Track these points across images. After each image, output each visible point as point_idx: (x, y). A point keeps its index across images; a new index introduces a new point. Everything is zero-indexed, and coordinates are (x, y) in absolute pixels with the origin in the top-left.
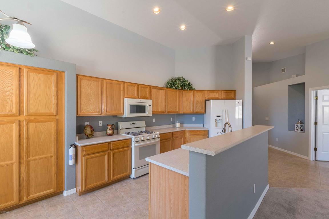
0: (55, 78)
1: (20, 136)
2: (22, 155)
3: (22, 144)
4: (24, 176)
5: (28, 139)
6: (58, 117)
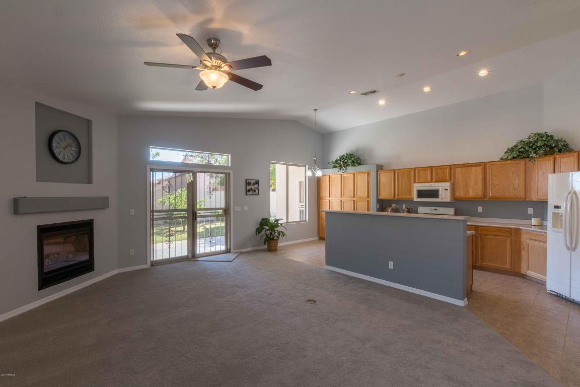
0: (367, 176)
1: (354, 208)
6: (368, 199)
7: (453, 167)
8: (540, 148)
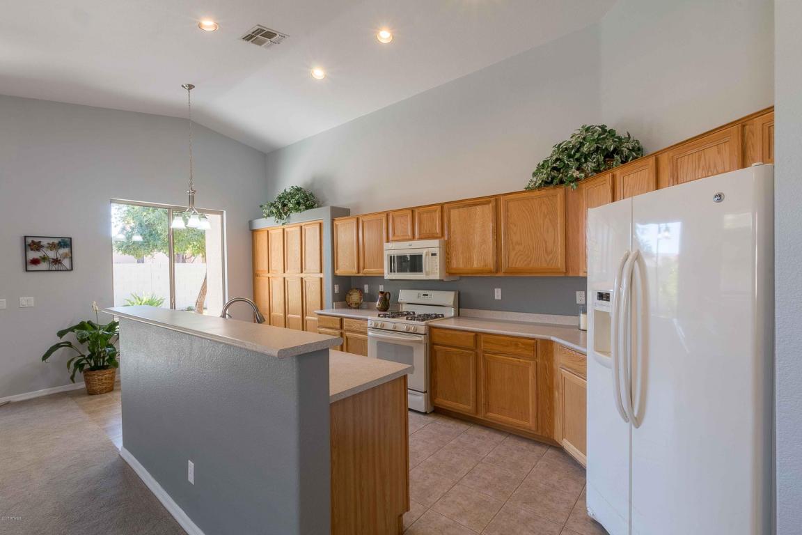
0: (319, 231)
1: (302, 293)
2: (304, 311)
3: (303, 300)
5: (306, 296)
6: (322, 276)
7: (446, 207)
8: (587, 156)
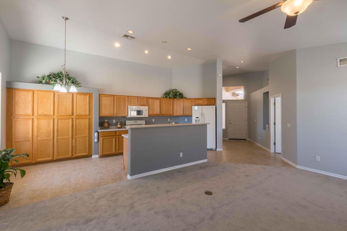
0: (89, 97)
1: (72, 125)
2: (73, 134)
3: (73, 129)
4: (74, 144)
5: (76, 127)
6: (89, 117)
7: (148, 98)
